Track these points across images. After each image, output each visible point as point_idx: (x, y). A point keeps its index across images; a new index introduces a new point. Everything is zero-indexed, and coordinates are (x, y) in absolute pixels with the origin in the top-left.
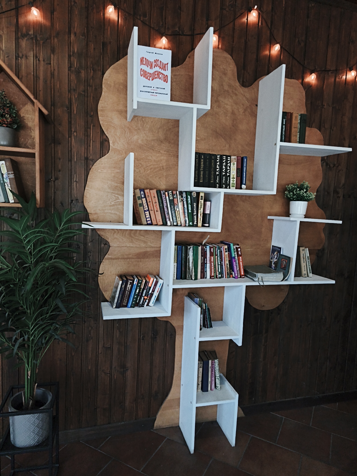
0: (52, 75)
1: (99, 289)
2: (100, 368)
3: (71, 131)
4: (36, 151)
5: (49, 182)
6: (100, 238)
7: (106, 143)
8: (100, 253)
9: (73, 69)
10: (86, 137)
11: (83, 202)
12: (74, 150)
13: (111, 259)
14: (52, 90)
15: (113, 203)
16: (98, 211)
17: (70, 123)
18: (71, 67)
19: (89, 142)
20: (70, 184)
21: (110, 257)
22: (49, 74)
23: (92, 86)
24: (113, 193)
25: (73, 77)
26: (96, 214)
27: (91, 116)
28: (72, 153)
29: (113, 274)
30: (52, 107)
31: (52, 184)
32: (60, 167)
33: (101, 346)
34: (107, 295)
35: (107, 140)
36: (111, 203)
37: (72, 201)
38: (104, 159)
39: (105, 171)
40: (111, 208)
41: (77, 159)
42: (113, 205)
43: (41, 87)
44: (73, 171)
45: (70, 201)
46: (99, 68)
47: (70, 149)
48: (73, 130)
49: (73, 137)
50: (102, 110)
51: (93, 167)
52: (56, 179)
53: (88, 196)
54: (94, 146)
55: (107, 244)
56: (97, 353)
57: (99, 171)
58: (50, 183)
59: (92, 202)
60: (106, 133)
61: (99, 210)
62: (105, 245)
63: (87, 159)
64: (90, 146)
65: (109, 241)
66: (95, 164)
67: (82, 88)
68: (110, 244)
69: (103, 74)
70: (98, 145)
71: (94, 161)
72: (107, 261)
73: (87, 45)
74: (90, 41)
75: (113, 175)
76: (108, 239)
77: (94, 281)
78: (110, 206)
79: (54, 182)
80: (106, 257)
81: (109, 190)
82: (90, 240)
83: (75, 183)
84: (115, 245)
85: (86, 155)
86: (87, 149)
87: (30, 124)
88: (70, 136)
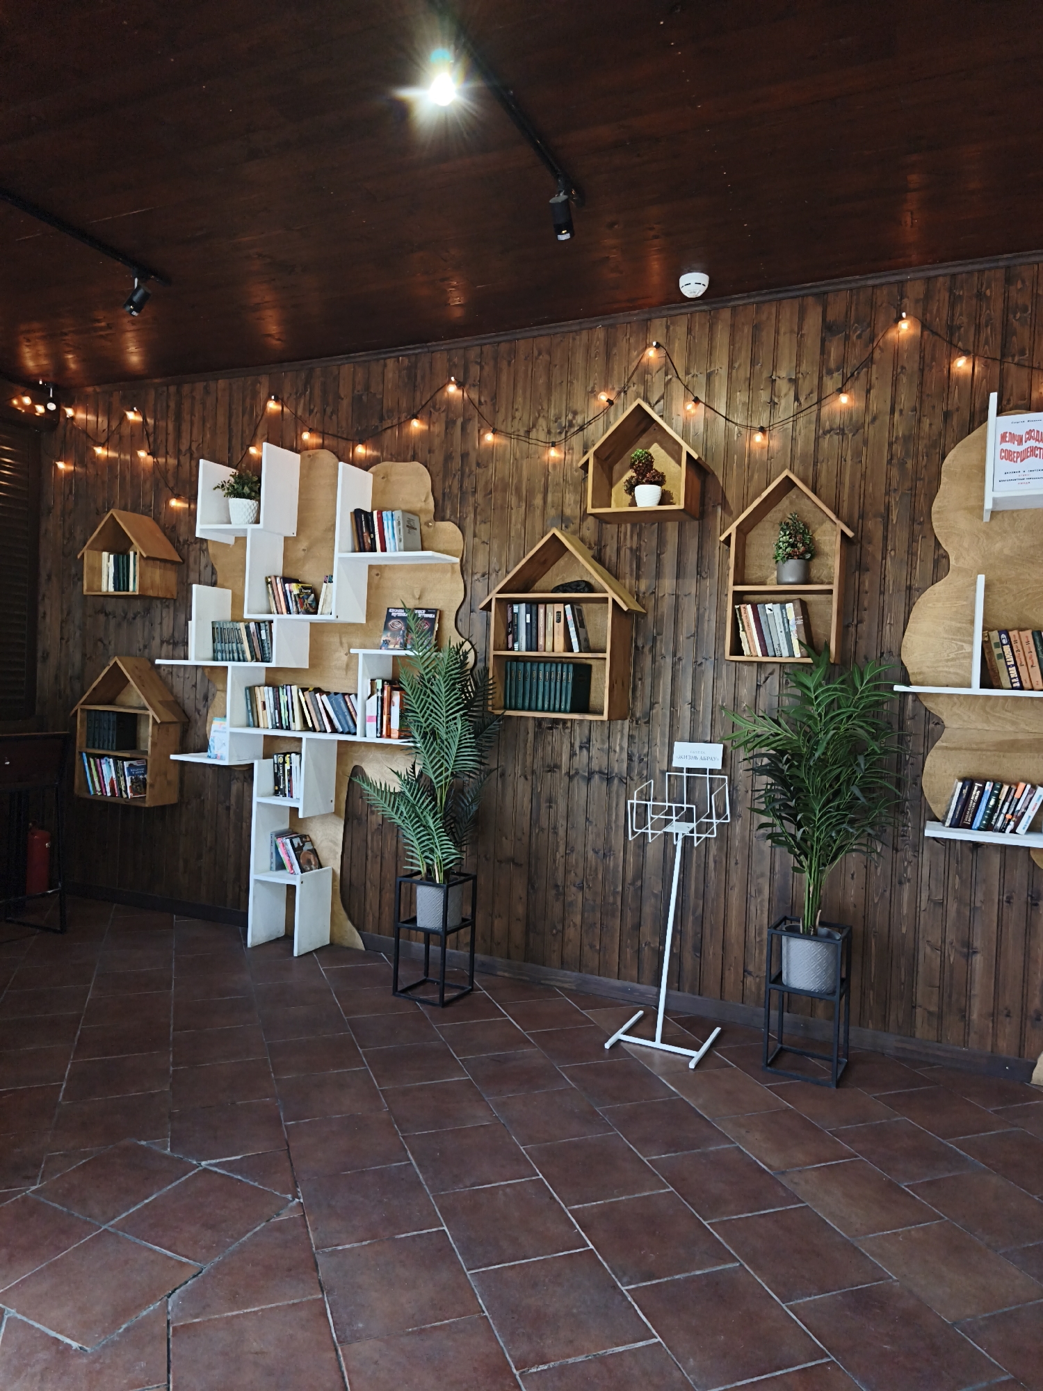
0: (864, 476)
1: (923, 799)
2: (923, 937)
3: (887, 550)
4: (835, 588)
5: (848, 626)
6: (928, 713)
7: (944, 561)
8: (926, 739)
9: (894, 461)
10: (910, 556)
11: (900, 655)
12: (890, 579)
13: (946, 748)
14: (862, 496)
15: (952, 656)
16: (925, 669)
17: (885, 538)
18: (891, 459)
19: (914, 563)
20: (880, 628)
21: (944, 744)
22: (859, 475)
23: (923, 479)
24: (952, 639)
25: (895, 472)
26: (920, 673)
27: (920, 523)
28: (887, 581)
29: (950, 775)
30: (860, 521)
31: (852, 629)
32: (866, 604)
33: (925, 896)
34: (937, 810)
35: (947, 557)
36: (948, 656)
37: (882, 654)
38: (938, 586)
39: (940, 605)
40: (950, 663)
41: (893, 590)
42: (953, 659)
43: (846, 497)
44: (886, 610)
45: (879, 655)
46: (938, 450)
47: (883, 576)
48: (889, 548)
49: (888, 559)
50: (938, 512)
51: (919, 600)
52: (860, 622)
53: (909, 645)
54: (923, 567)
55: (939, 722)
56: (918, 909)
57: (930, 605)
58: (850, 629)
59: (915, 655)
60: (943, 546)
61: (928, 667)
62: (936, 724)
63: (909, 588)
64: (915, 568)
65: (944, 718)
66: (923, 595)
67: (908, 484)
68: (946, 723)
69: (944, 457)
70: (930, 566)
71: (922, 590)
72: (940, 752)
73: (919, 421)
74: (924, 416)
75: (954, 609)
76: (942, 713)
77: (916, 784)
78: (948, 661)
79: (857, 626)
80: (937, 744)
81: (946, 636)
82: (911, 716)
83: (888, 627)
84: (955, 726)
85: (908, 583)
86: (911, 575)
87: (826, 548)
88: (884, 558)
